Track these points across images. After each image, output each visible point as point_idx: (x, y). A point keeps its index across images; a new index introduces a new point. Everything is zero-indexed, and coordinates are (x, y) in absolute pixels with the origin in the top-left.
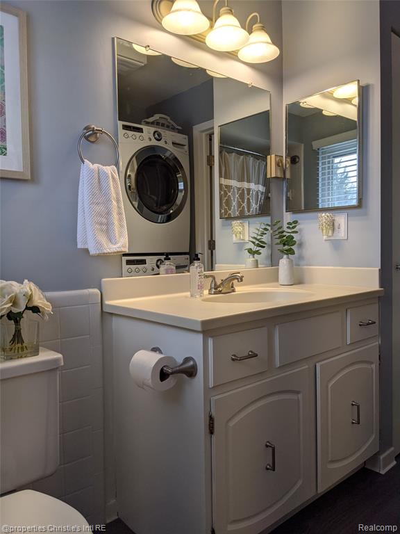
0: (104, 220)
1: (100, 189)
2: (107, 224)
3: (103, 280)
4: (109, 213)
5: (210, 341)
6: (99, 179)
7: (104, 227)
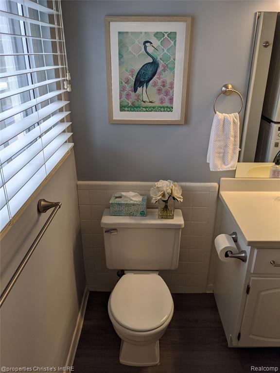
0: (222, 151)
1: (223, 131)
2: (224, 153)
3: (222, 179)
4: (226, 146)
5: (256, 251)
6: (224, 125)
7: (222, 155)
